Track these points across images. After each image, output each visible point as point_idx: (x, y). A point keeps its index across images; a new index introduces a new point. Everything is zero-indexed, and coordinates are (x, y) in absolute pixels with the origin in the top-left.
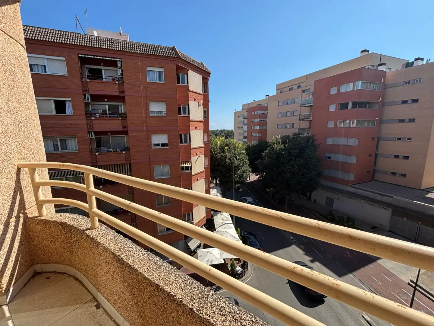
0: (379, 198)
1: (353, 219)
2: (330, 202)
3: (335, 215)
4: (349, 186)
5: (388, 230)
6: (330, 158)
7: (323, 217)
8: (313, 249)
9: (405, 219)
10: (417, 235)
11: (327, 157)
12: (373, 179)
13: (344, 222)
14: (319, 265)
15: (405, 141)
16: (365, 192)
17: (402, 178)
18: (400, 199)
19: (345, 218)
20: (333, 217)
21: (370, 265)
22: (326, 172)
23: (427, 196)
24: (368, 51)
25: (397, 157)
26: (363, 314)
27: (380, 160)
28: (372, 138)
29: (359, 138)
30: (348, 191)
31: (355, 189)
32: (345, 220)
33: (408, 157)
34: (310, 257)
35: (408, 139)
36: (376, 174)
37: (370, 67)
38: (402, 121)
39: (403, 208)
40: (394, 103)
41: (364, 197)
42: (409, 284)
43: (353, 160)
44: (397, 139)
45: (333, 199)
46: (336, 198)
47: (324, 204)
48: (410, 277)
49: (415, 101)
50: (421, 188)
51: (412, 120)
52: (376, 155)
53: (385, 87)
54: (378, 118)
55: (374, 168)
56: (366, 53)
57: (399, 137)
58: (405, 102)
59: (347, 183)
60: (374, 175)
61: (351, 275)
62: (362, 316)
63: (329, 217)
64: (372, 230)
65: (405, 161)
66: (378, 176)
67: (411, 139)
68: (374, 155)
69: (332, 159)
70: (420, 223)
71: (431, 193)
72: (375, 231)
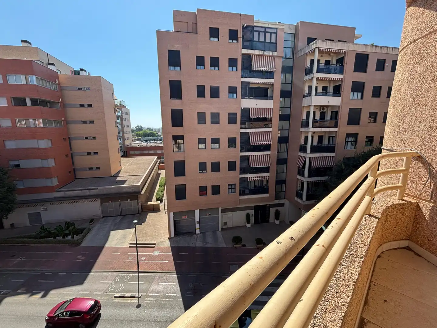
0: (87, 193)
1: (72, 222)
2: (36, 218)
3: (49, 228)
4: (55, 191)
5: (102, 217)
6: (18, 166)
7: (35, 238)
8: (39, 281)
9: (110, 202)
10: (121, 210)
11: (13, 165)
12: (76, 178)
13: (64, 230)
14: (56, 292)
15: (91, 139)
16: (74, 191)
17: (98, 171)
18: (103, 189)
19: (63, 226)
20: (49, 232)
21: (102, 253)
22: (19, 185)
23: (117, 180)
24: (30, 43)
25: (89, 154)
26: (115, 294)
27: (77, 159)
28: (64, 138)
29: (51, 139)
30: (55, 198)
31: (63, 193)
32: (64, 228)
33: (97, 153)
34: (40, 293)
35: (93, 138)
36: (77, 173)
37: (39, 62)
38: (85, 122)
39: (107, 195)
40: (73, 106)
41: (74, 197)
42: (130, 247)
43: (51, 163)
44: (85, 138)
45: (40, 213)
46: (42, 210)
47: (28, 224)
48: (129, 242)
49: (90, 106)
50: (111, 175)
51: (92, 122)
52: (72, 154)
53: (61, 88)
54: (64, 119)
55: (74, 167)
56: (29, 45)
57: (87, 136)
58: (82, 106)
59: (51, 189)
60: (75, 173)
61: (91, 274)
62: (115, 297)
63: (43, 235)
64: (90, 223)
65: (96, 156)
66: (79, 174)
67: (95, 138)
68: (70, 155)
69: (21, 167)
70: (120, 201)
71: (118, 177)
72: (94, 222)
